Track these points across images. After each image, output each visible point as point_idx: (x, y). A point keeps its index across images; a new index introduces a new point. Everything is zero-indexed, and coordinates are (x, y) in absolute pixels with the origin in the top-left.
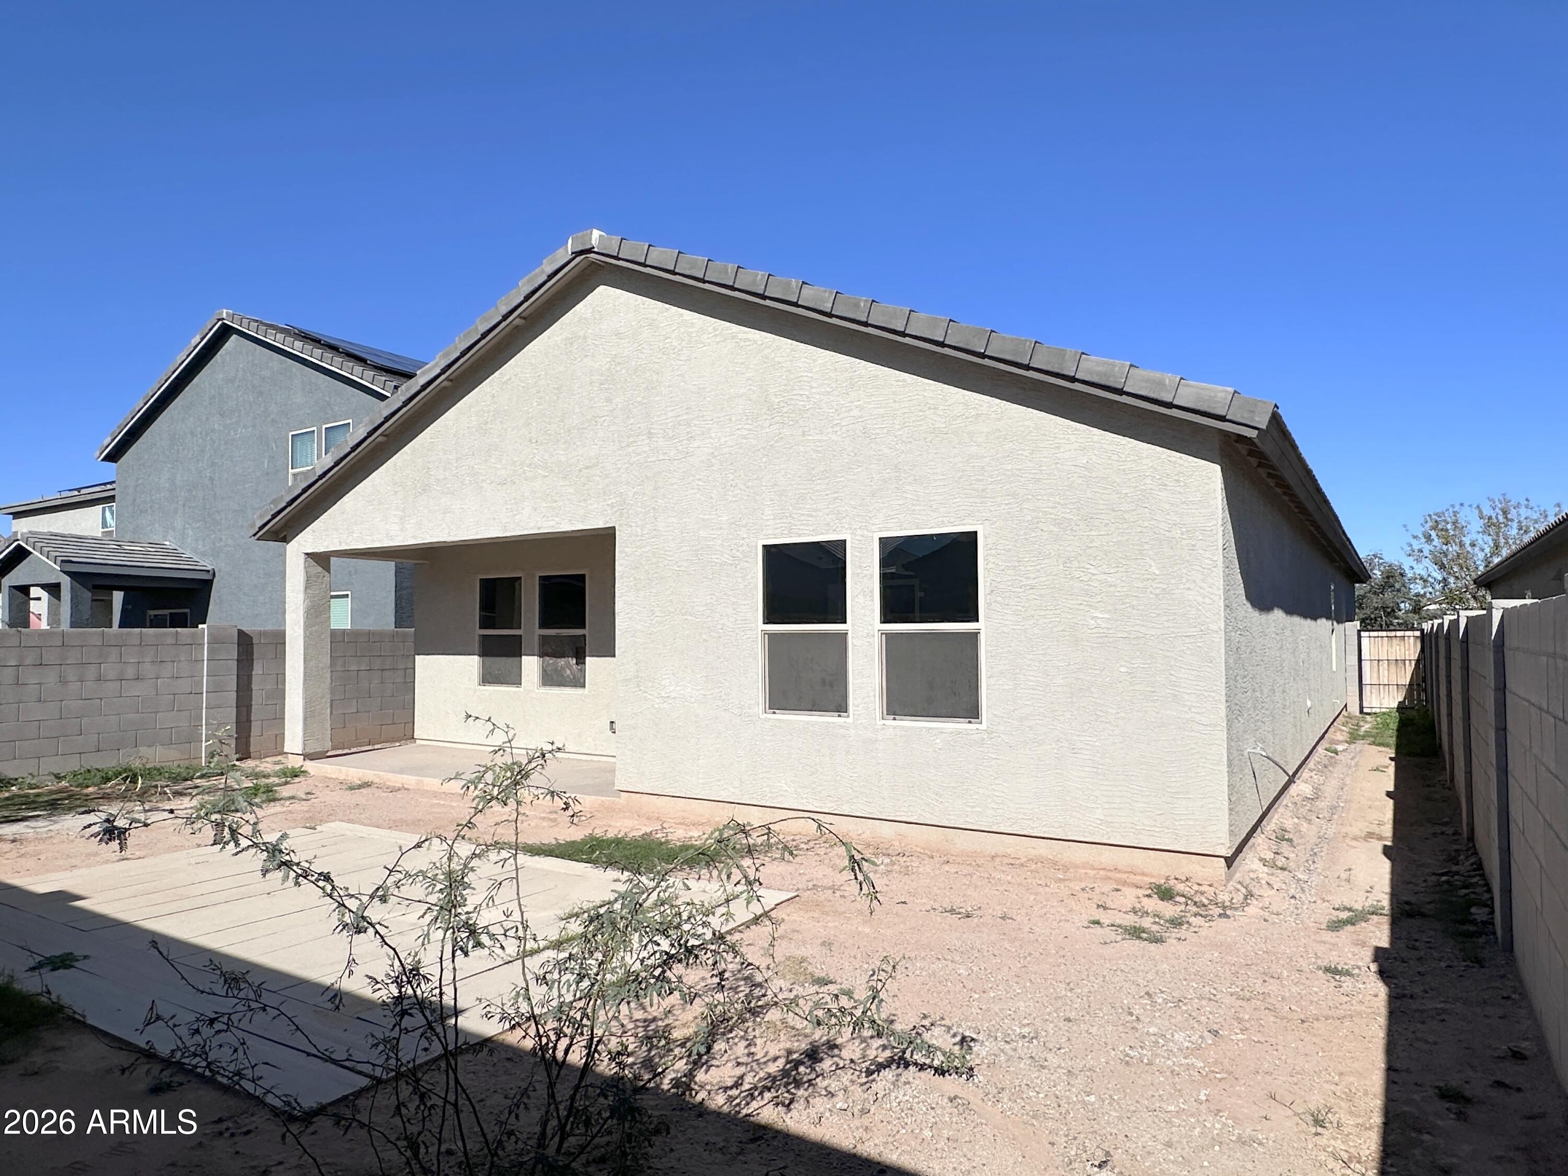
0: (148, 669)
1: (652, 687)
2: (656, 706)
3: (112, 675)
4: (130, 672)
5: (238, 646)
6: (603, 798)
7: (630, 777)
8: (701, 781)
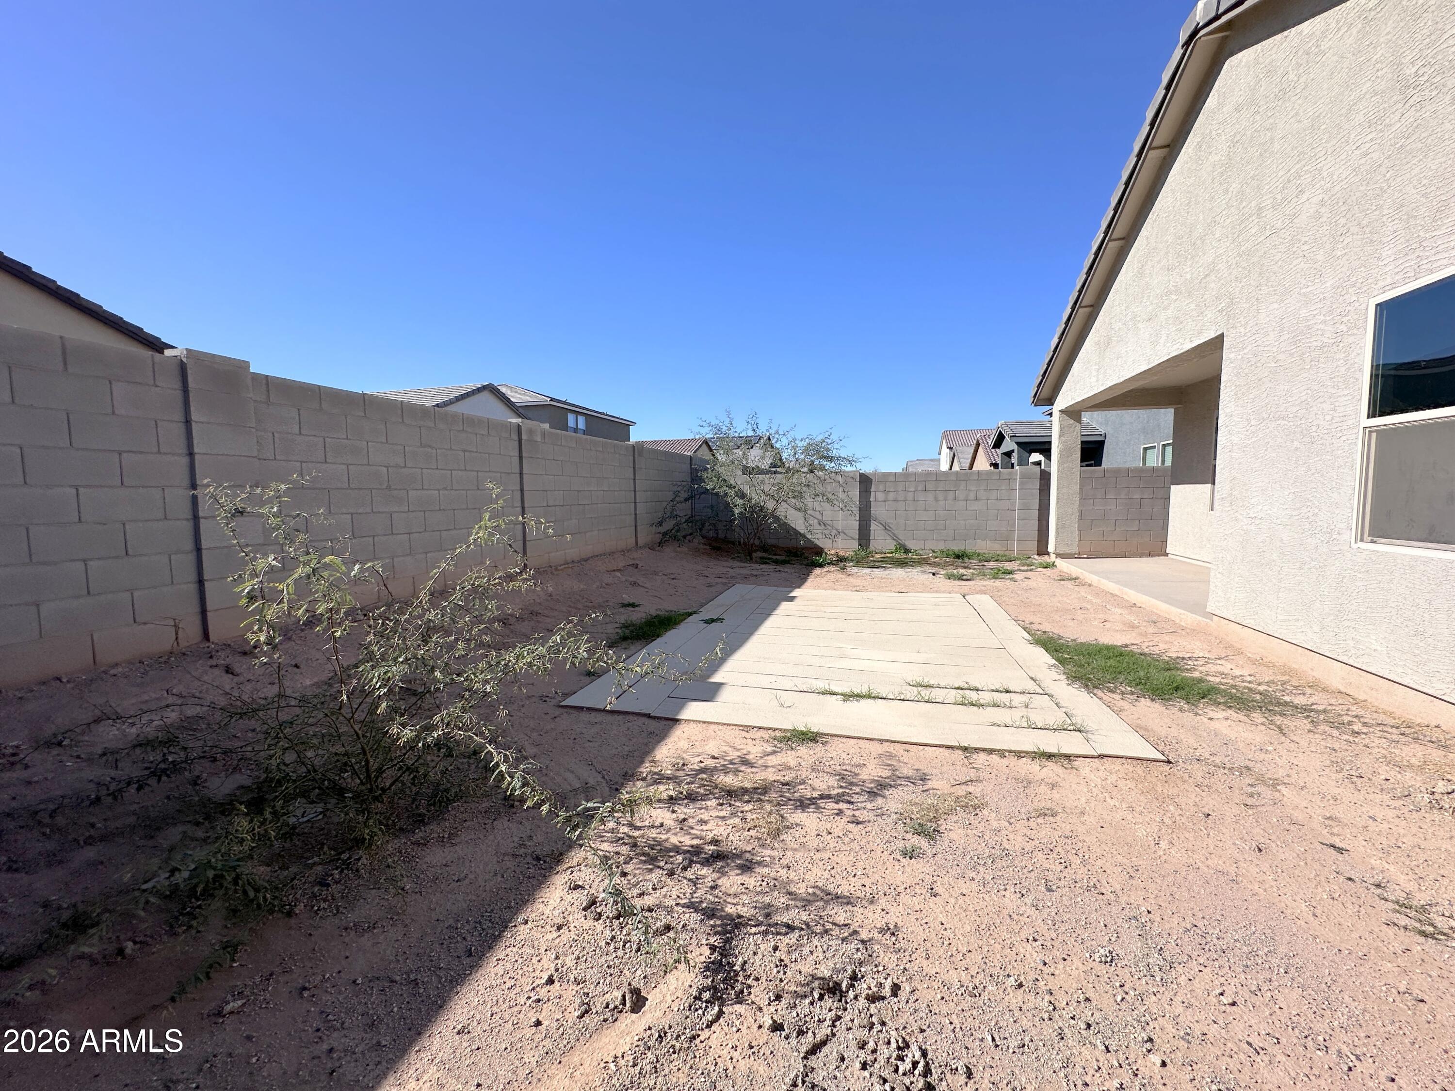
0: (982, 494)
1: (1243, 506)
2: (1245, 527)
3: (962, 497)
4: (972, 496)
5: (1041, 479)
6: (1200, 618)
7: (1218, 602)
8: (1280, 617)
